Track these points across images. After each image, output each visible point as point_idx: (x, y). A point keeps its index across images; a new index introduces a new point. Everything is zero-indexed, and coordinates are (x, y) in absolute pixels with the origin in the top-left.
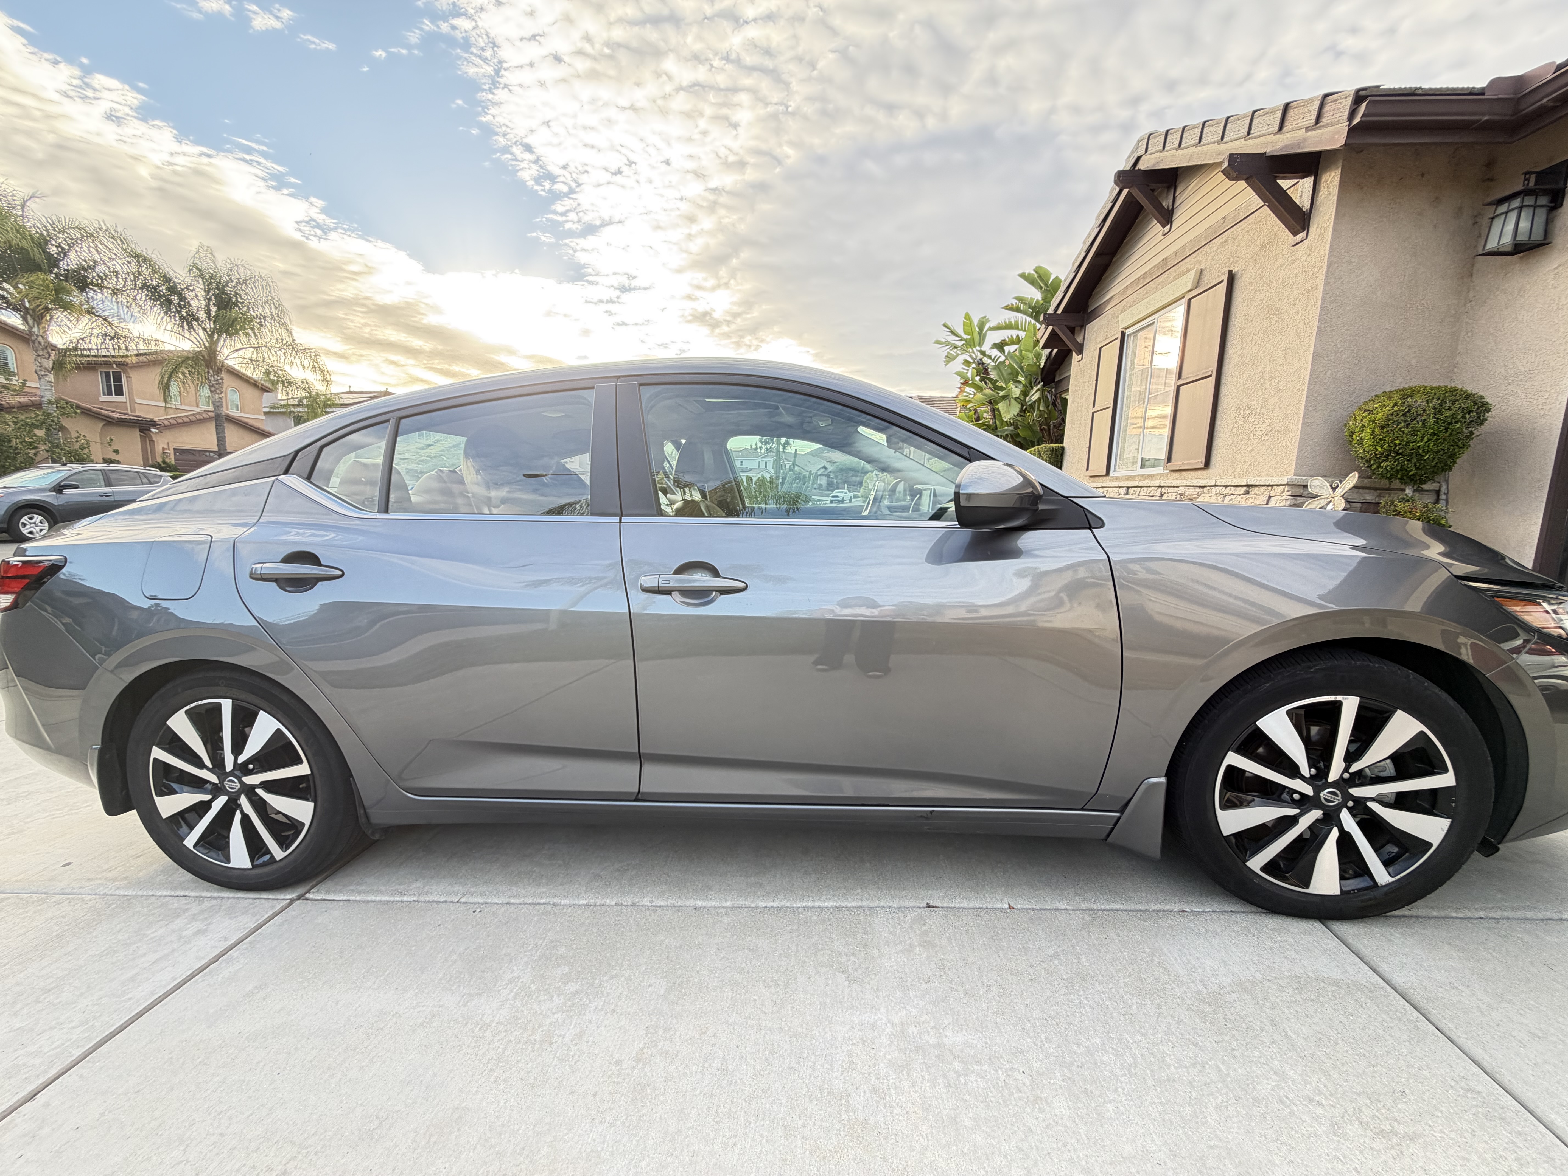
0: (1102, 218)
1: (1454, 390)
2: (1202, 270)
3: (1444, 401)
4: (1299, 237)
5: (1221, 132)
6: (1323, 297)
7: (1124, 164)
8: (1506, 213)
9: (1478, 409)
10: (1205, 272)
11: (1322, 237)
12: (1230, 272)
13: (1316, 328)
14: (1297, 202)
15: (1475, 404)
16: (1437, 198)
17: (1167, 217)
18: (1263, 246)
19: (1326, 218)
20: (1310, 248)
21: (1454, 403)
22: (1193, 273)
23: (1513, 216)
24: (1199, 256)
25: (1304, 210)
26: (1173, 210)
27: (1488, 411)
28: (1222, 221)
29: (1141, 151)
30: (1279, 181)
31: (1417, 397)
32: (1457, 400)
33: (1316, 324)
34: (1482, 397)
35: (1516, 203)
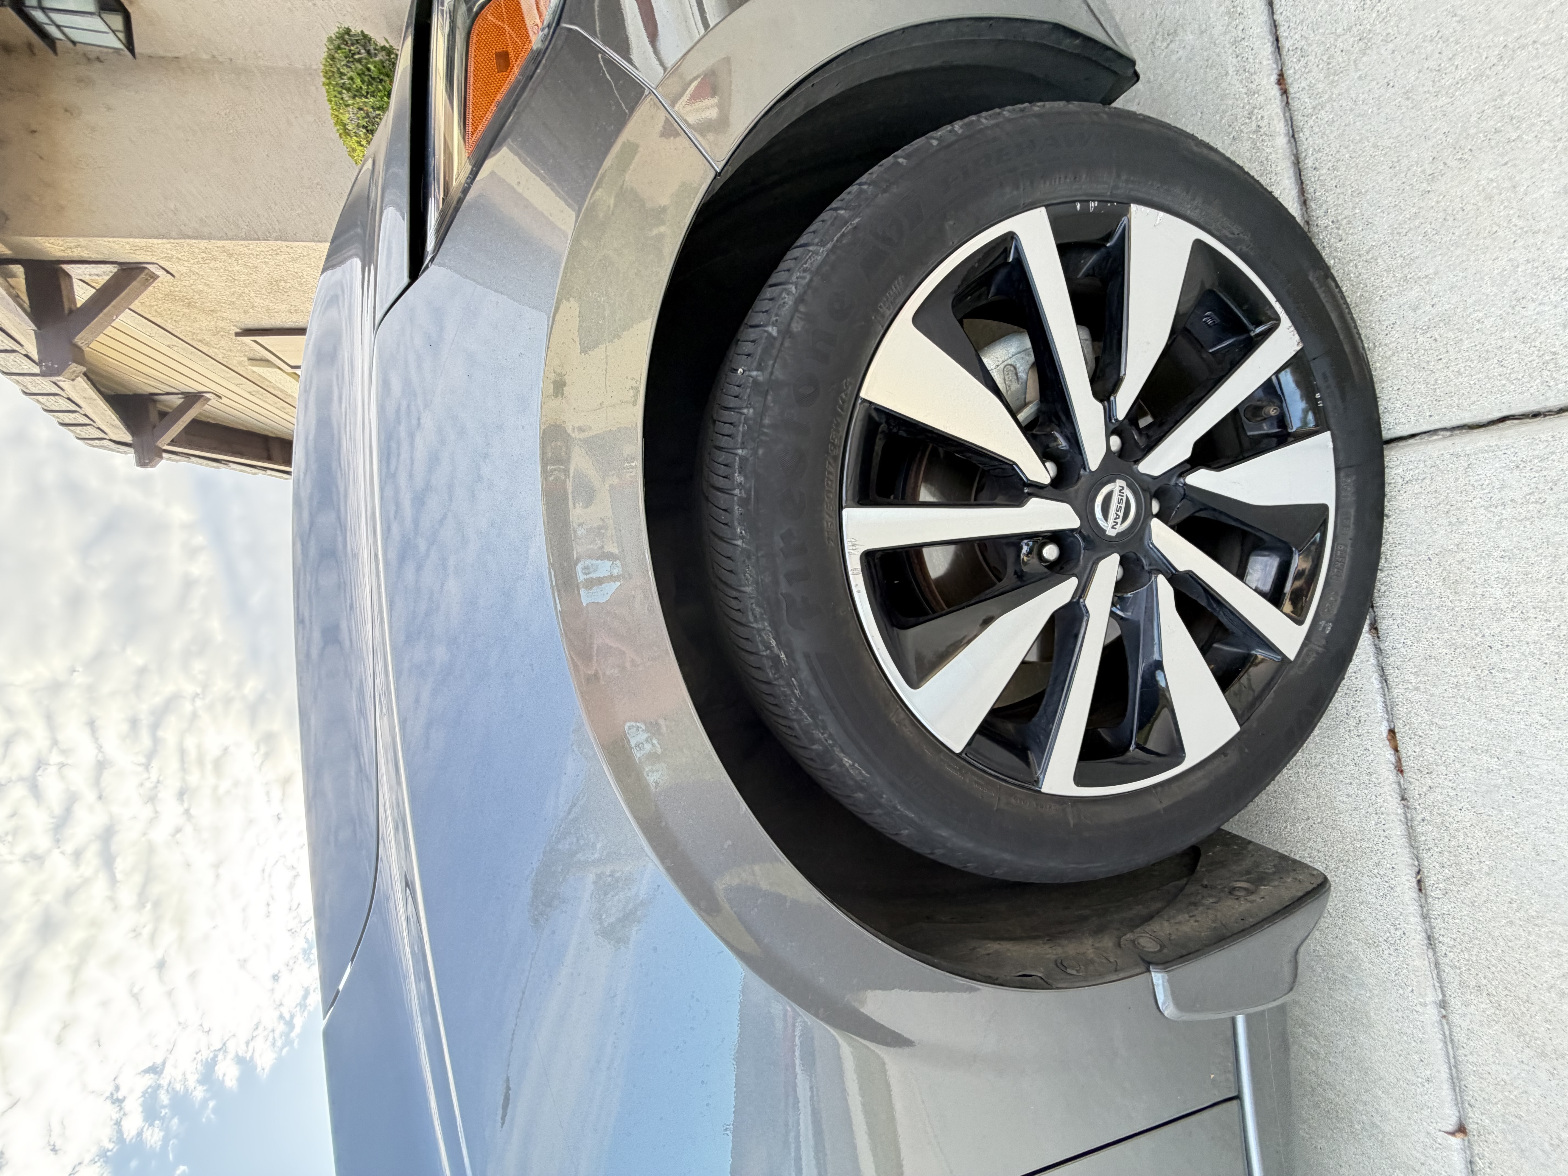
0: (215, 464)
1: (328, 75)
2: (250, 359)
3: (343, 86)
4: (160, 272)
5: (28, 378)
6: (232, 239)
7: (130, 456)
8: (58, 27)
9: (346, 44)
10: (251, 356)
11: (146, 249)
12: (237, 334)
13: (279, 243)
14: (107, 278)
15: (339, 48)
16: (66, 111)
17: (192, 398)
18: (189, 305)
19: (117, 247)
20: (169, 259)
21: (342, 74)
22: (255, 369)
23: (58, 18)
24: (233, 363)
25: (116, 270)
26: (182, 393)
27: (348, 31)
28: (175, 348)
29: (105, 443)
30: (79, 305)
31: (345, 118)
32: (339, 69)
33: (271, 243)
34: (330, 40)
35: (39, 16)
